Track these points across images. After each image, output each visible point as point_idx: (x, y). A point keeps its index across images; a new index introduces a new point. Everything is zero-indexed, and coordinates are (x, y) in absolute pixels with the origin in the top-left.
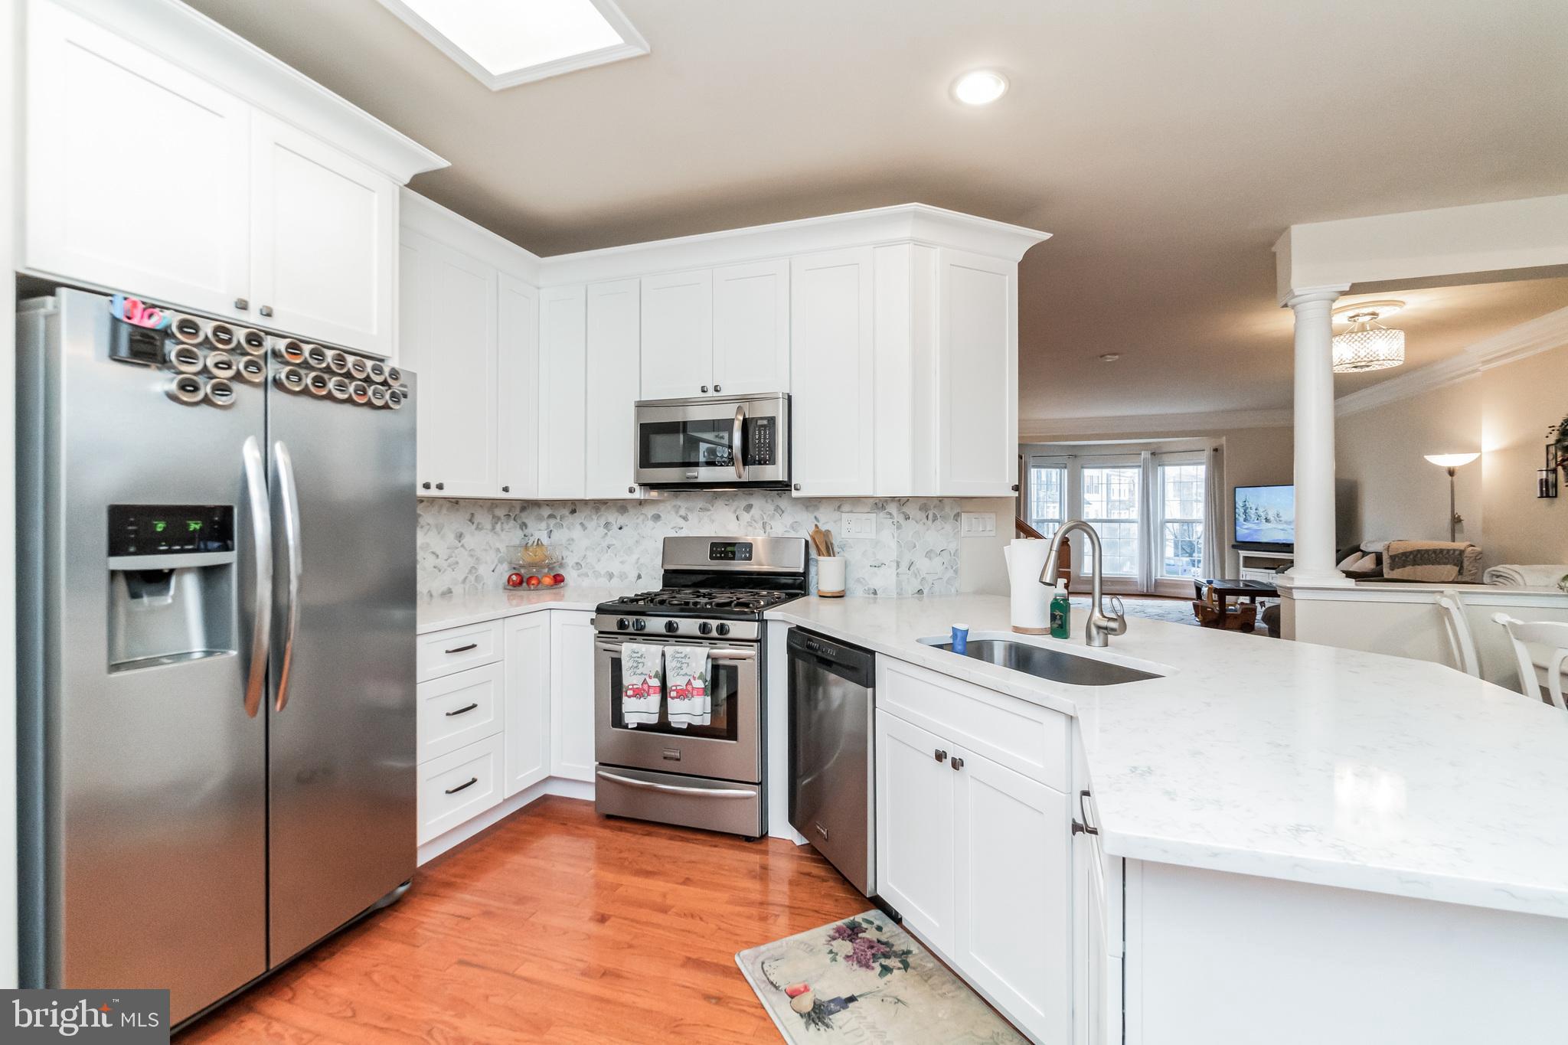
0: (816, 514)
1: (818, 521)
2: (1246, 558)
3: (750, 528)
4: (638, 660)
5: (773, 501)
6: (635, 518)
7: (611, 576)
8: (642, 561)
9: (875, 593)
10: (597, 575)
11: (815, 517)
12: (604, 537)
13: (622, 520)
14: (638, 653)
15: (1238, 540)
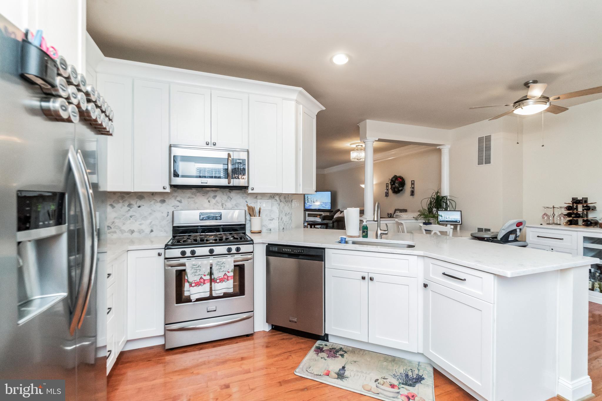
0: (246, 200)
1: (247, 203)
2: (308, 214)
3: (215, 206)
4: (197, 268)
5: (226, 194)
6: (149, 201)
7: (132, 232)
8: (153, 223)
9: (270, 230)
10: (122, 231)
11: (246, 201)
12: (127, 212)
13: (140, 203)
14: (196, 265)
15: (305, 208)
